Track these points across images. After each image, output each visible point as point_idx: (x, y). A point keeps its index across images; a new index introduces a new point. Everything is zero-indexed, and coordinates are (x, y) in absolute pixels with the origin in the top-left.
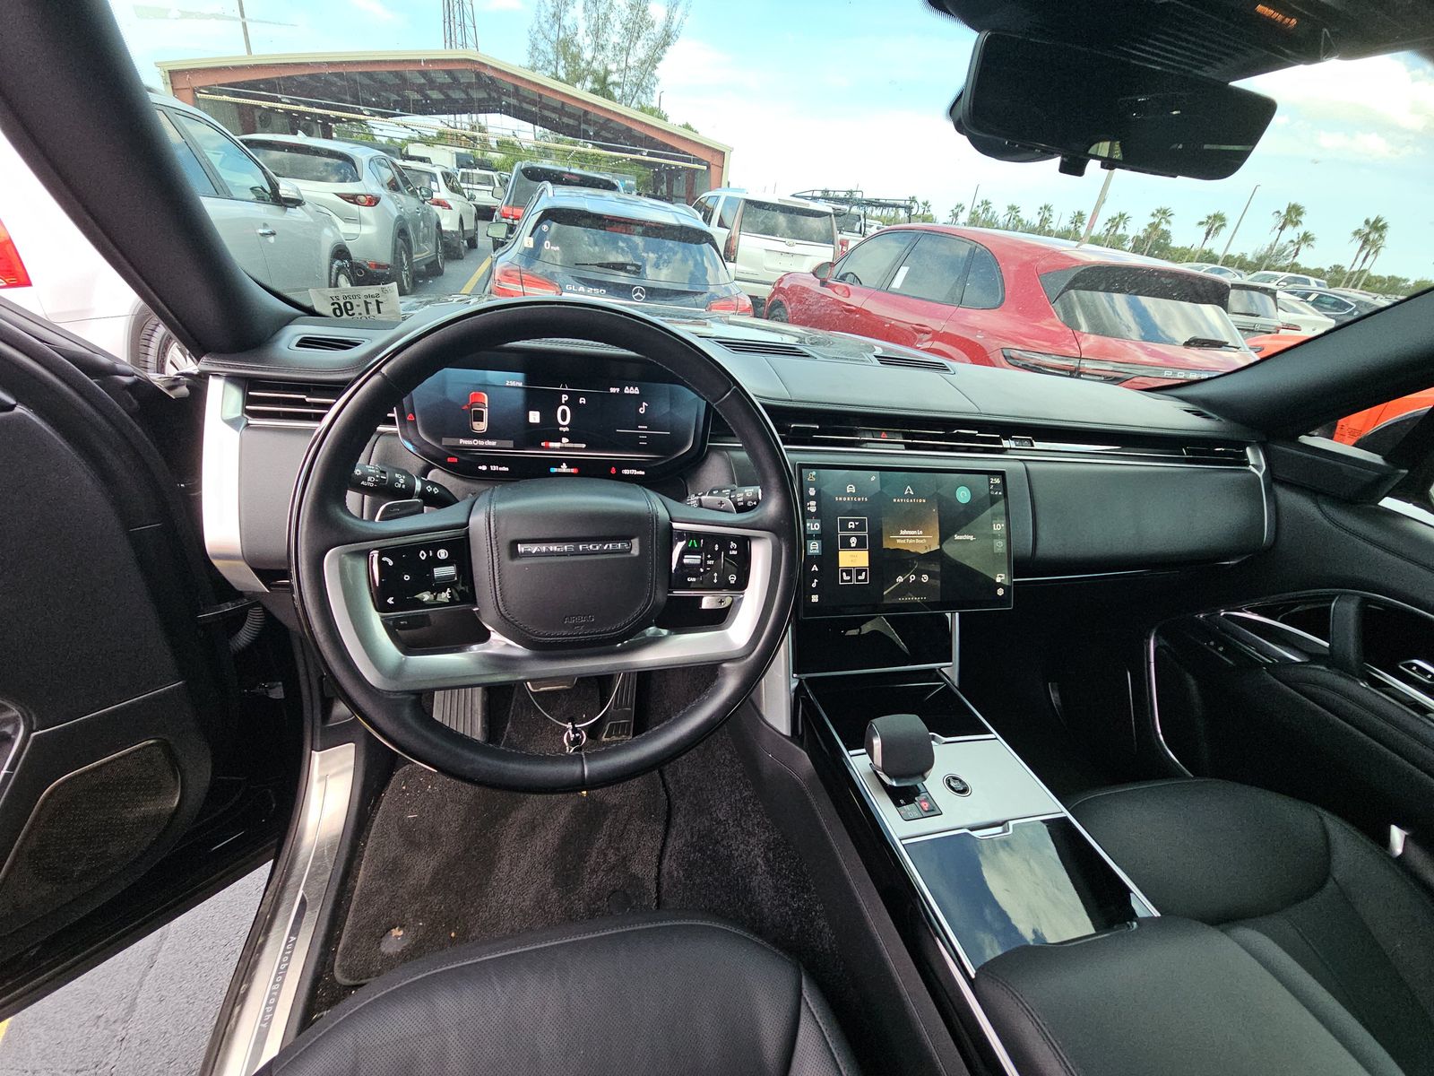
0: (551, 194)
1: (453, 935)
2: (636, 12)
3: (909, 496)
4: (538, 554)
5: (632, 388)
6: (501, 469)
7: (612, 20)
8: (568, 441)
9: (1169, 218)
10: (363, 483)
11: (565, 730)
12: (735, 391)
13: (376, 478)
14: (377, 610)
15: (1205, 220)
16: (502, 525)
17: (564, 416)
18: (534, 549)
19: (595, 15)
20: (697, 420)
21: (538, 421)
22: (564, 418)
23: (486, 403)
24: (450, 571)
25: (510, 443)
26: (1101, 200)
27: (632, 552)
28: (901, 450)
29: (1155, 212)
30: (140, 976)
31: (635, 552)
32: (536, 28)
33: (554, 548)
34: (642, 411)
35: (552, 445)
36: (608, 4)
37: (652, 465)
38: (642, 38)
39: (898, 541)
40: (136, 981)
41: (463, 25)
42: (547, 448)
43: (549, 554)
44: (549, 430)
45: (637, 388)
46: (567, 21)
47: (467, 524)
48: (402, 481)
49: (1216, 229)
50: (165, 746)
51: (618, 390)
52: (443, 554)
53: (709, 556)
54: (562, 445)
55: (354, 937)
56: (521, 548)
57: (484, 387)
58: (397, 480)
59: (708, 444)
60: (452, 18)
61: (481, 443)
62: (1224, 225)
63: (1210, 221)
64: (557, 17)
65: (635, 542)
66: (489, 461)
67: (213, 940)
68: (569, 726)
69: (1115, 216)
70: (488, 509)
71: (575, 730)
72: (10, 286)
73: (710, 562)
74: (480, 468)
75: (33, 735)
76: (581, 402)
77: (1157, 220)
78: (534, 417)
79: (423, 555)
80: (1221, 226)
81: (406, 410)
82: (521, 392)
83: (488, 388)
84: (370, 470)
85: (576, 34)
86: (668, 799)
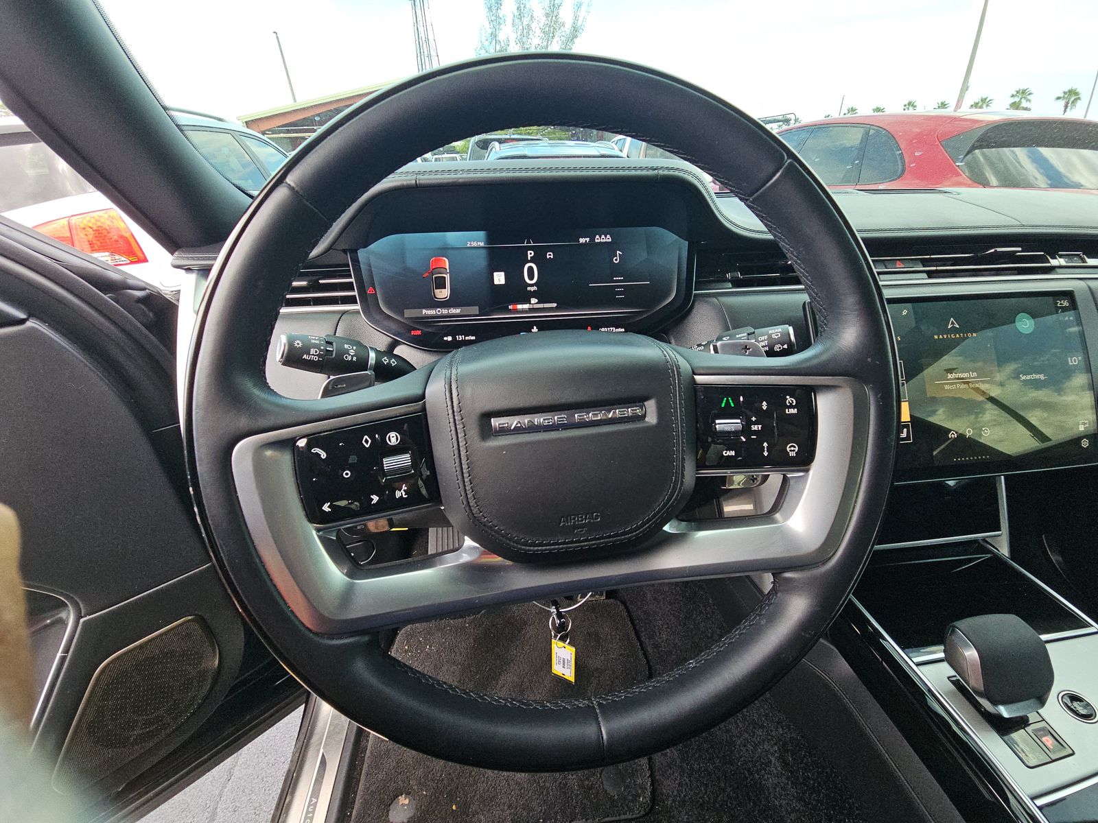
0: (498, 149)
1: (454, 807)
2: (551, 18)
3: (954, 330)
4: (519, 430)
5: (603, 237)
6: (467, 338)
7: (533, 28)
8: (537, 301)
9: (1029, 97)
10: (305, 356)
11: (550, 614)
12: (791, 164)
13: (321, 350)
14: (311, 520)
15: (1062, 95)
16: (468, 391)
17: (531, 274)
18: (513, 422)
19: (520, 27)
20: (679, 268)
21: (503, 282)
22: (531, 277)
23: (448, 268)
24: (405, 460)
25: (475, 310)
26: (965, 88)
27: (647, 419)
28: (923, 279)
29: (1015, 93)
30: (221, 788)
31: (652, 419)
32: (480, 46)
33: (539, 419)
34: (616, 260)
35: (520, 307)
36: (530, 17)
37: (631, 321)
38: (556, 36)
39: (947, 387)
40: (217, 792)
41: (429, 56)
42: (516, 311)
43: (533, 429)
44: (516, 291)
45: (608, 236)
46: (501, 36)
47: (423, 397)
48: (352, 352)
49: (1073, 102)
50: (201, 621)
51: (588, 239)
52: (393, 438)
53: (754, 419)
54: (531, 306)
55: (365, 802)
56: (495, 422)
57: (444, 250)
58: (347, 352)
59: (694, 292)
60: (422, 53)
61: (445, 311)
62: (1079, 98)
63: (1066, 96)
64: (494, 35)
65: (651, 405)
66: (454, 331)
67: (275, 757)
68: (553, 610)
69: (977, 101)
70: (448, 373)
71: (560, 615)
72: (132, 263)
73: (755, 428)
74: (445, 339)
75: (82, 620)
76: (548, 257)
77: (1017, 99)
78: (499, 278)
79: (367, 441)
80: (1076, 99)
81: (366, 284)
82: (483, 252)
83: (449, 251)
84: (313, 341)
85: (508, 45)
86: (648, 662)
